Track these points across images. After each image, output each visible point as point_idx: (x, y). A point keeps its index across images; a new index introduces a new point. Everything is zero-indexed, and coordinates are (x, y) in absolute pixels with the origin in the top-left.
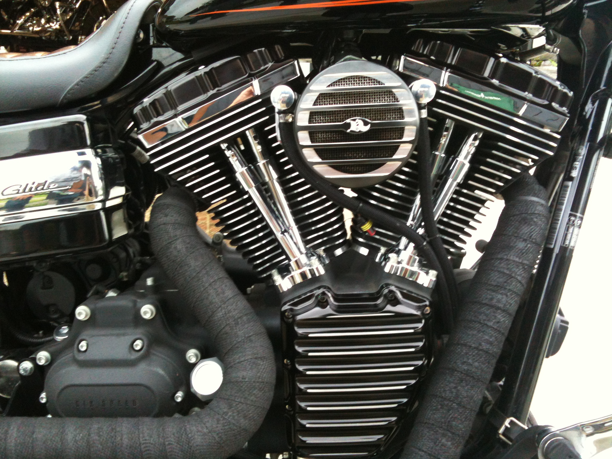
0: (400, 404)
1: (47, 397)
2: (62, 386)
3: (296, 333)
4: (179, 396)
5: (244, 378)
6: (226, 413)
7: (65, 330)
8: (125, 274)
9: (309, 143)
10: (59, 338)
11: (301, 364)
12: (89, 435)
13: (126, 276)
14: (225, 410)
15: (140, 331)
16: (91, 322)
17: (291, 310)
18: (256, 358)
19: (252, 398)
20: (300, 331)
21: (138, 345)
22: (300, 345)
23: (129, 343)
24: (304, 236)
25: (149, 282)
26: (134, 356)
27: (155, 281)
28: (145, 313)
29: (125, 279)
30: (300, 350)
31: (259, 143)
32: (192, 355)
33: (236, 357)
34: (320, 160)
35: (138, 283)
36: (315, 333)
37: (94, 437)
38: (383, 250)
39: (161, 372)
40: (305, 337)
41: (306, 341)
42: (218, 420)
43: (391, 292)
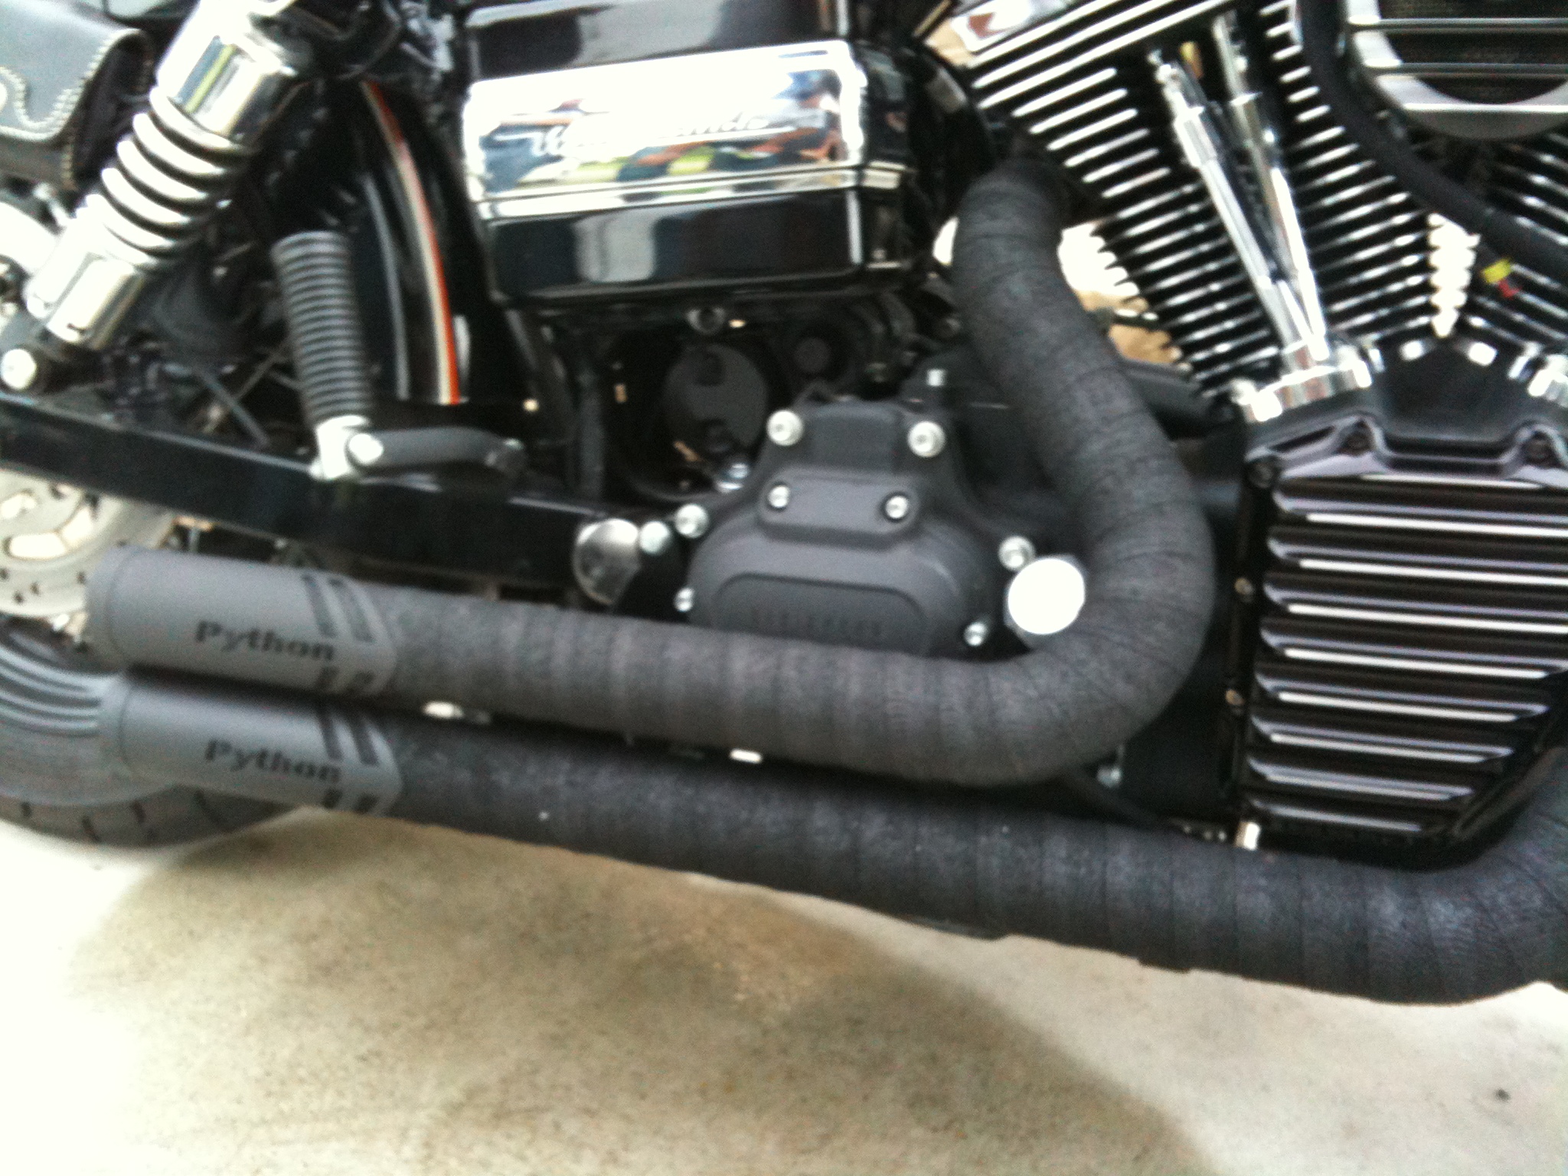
0: (1524, 717)
1: (696, 600)
2: (727, 575)
3: (1275, 509)
4: (977, 634)
5: (1135, 592)
6: (1083, 663)
7: (740, 470)
8: (878, 366)
9: (1375, 19)
10: (728, 487)
11: (1279, 585)
12: (778, 667)
13: (883, 372)
14: (1083, 656)
15: (903, 482)
16: (801, 451)
17: (1271, 460)
18: (1171, 554)
19: (1151, 639)
20: (1287, 504)
21: (898, 507)
22: (1284, 539)
23: (878, 499)
24: (1327, 299)
25: (935, 378)
26: (886, 528)
27: (949, 378)
28: (922, 439)
29: (879, 379)
30: (1279, 549)
31: (1242, 52)
32: (1013, 549)
33: (1121, 547)
34: (1395, 62)
35: (909, 384)
36: (1322, 513)
37: (790, 672)
38: (1532, 350)
39: (941, 570)
40: (1298, 521)
41: (1300, 529)
42: (1064, 675)
43: (1539, 436)
